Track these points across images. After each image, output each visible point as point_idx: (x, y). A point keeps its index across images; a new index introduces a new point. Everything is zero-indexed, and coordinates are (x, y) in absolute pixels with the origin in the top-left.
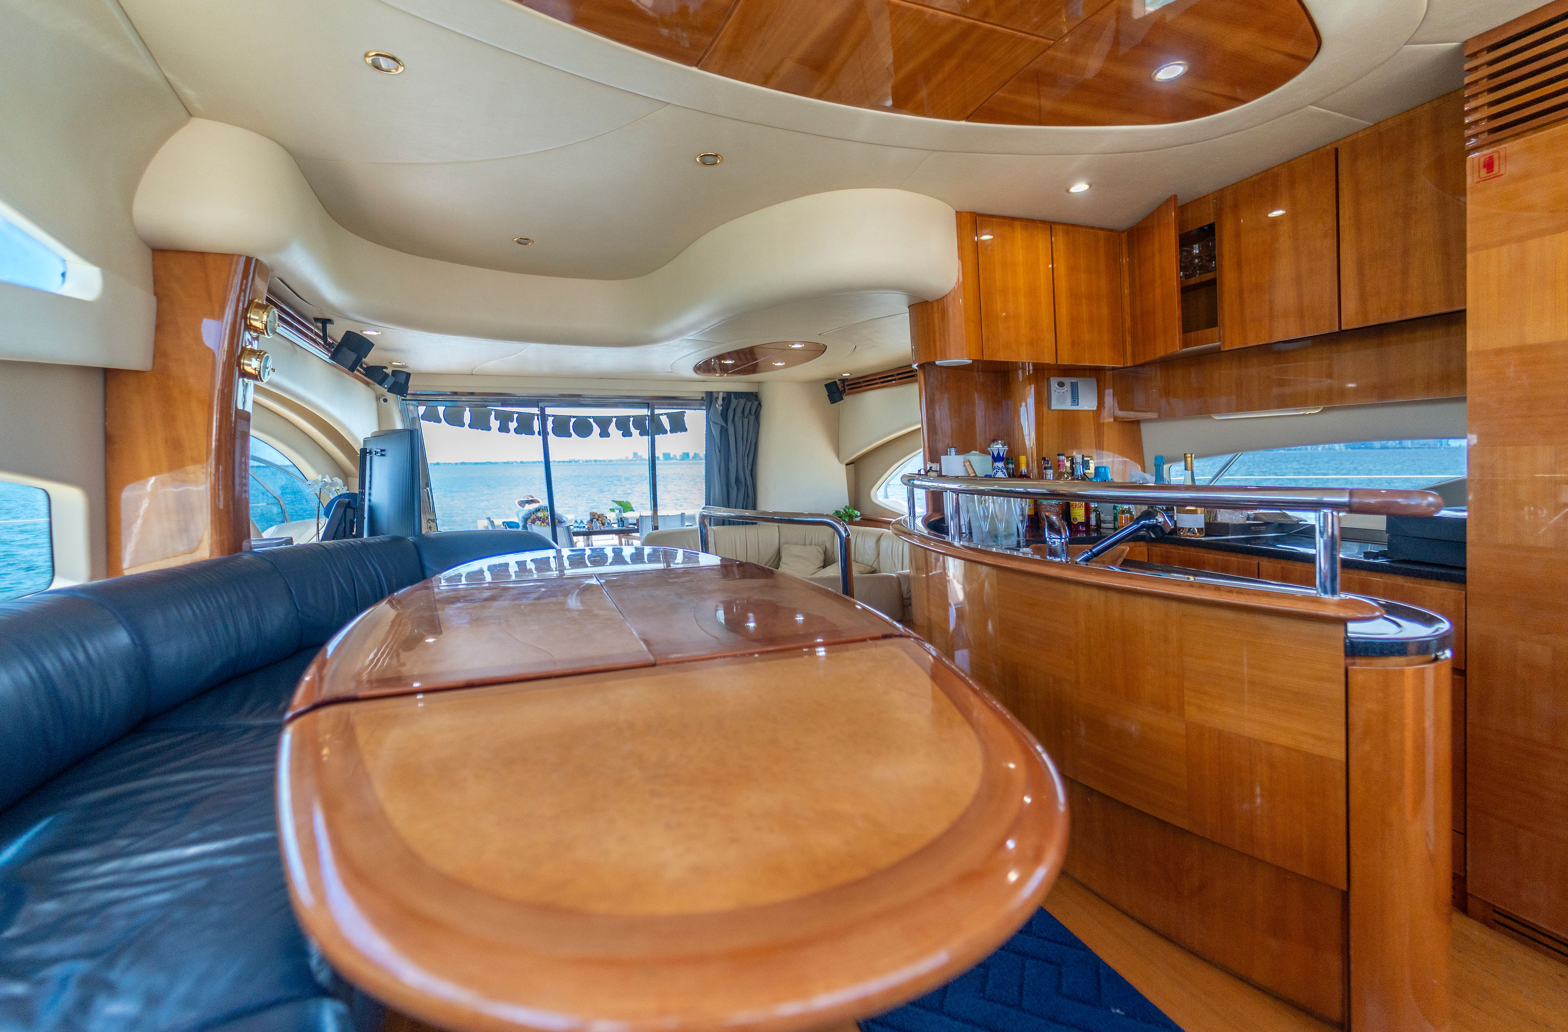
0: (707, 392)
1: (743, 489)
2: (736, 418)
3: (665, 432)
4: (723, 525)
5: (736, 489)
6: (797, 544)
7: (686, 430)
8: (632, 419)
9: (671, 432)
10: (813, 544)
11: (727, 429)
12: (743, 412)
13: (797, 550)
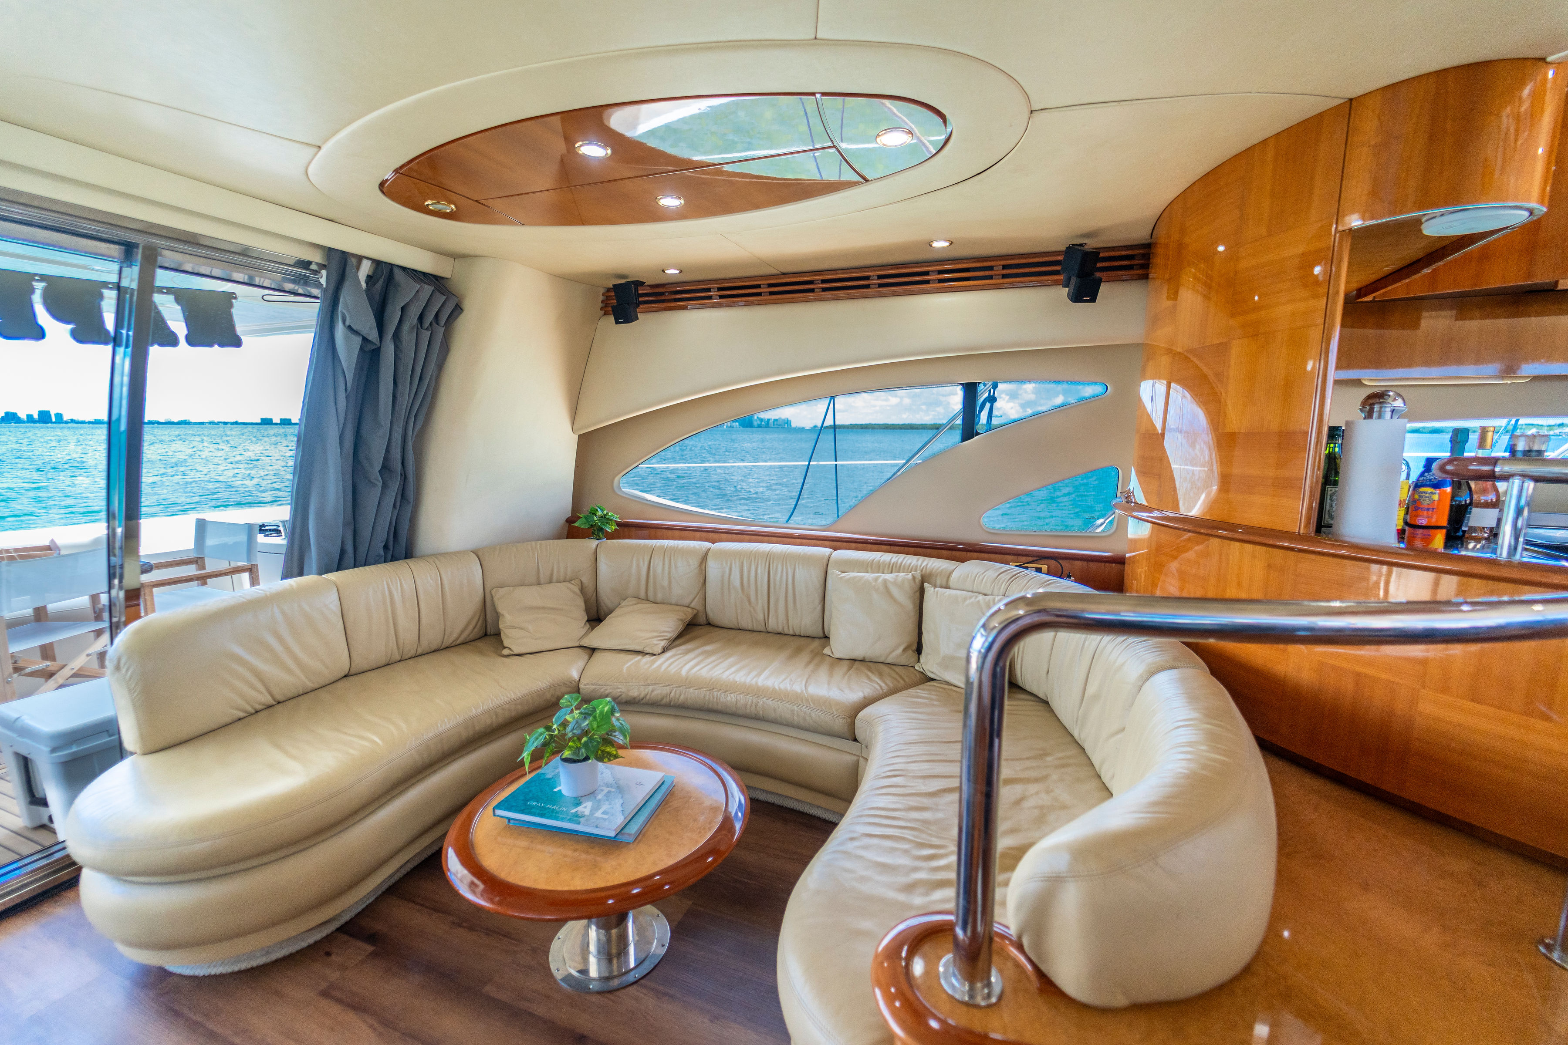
0: (329, 252)
1: (395, 486)
2: (406, 327)
3: (171, 340)
4: (355, 567)
5: (380, 484)
6: (522, 584)
7: (237, 343)
8: (39, 286)
9: (192, 341)
10: (555, 579)
11: (379, 349)
12: (421, 318)
13: (529, 596)
